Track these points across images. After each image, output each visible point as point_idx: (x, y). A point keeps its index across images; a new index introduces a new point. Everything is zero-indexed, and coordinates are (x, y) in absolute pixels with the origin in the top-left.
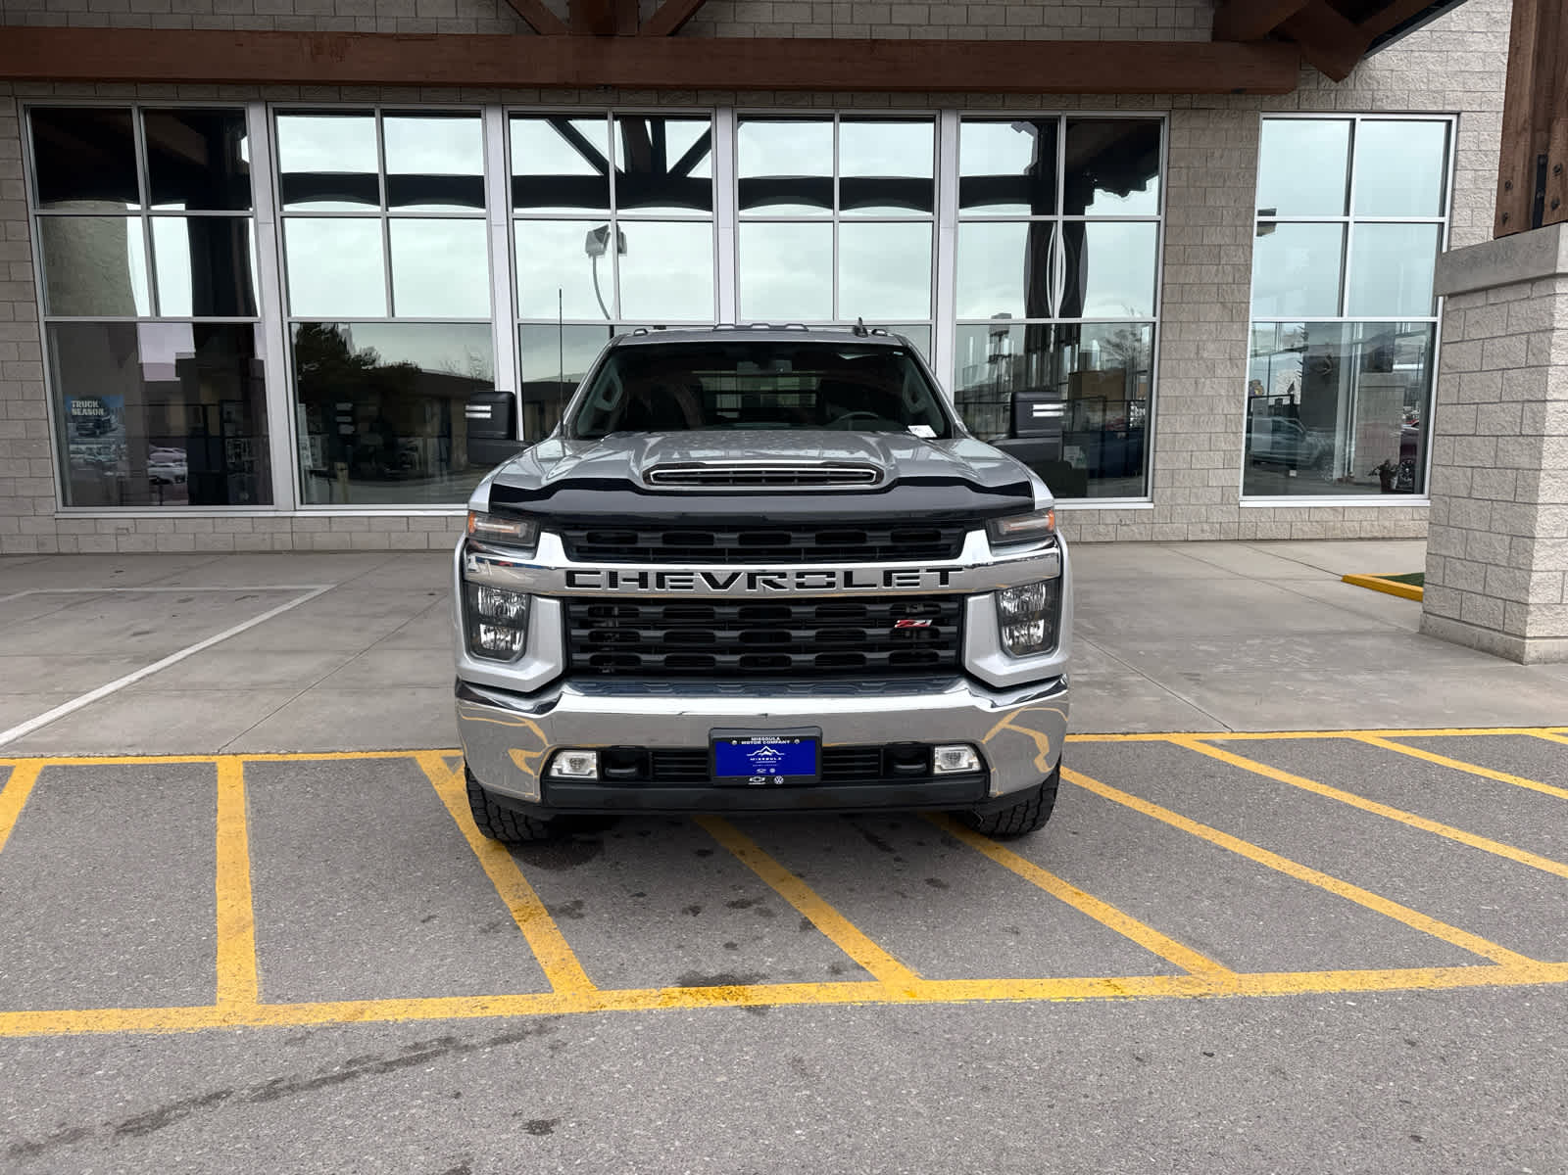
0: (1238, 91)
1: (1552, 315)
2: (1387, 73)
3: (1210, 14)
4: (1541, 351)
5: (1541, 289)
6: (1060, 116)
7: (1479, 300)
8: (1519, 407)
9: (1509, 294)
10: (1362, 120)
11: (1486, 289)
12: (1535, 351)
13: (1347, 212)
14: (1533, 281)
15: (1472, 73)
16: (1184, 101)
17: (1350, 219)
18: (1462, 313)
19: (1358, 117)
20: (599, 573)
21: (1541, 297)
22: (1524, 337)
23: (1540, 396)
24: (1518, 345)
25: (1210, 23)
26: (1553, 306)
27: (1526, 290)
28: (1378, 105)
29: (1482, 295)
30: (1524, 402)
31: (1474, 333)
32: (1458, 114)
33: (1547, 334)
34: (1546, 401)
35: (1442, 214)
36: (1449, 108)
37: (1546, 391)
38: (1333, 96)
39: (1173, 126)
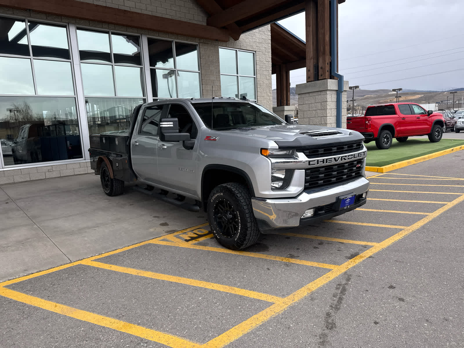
0: (217, 40)
1: (327, 98)
2: (242, 40)
3: (206, 18)
4: (324, 106)
5: (324, 93)
6: (173, 41)
7: (307, 95)
8: (320, 118)
9: (315, 94)
10: (239, 51)
11: (309, 93)
12: (323, 106)
13: (237, 73)
14: (321, 91)
15: (257, 42)
16: (202, 41)
17: (238, 75)
18: (303, 98)
19: (238, 50)
20: (315, 161)
21: (323, 95)
22: (320, 103)
23: (325, 115)
24: (319, 105)
25: (206, 20)
26: (327, 96)
27: (319, 93)
28: (241, 48)
29: (308, 94)
30: (321, 117)
31: (306, 102)
32: (255, 52)
33: (326, 102)
34: (327, 116)
35: (254, 75)
36: (254, 50)
37: (327, 114)
38: (233, 44)
39: (200, 47)
